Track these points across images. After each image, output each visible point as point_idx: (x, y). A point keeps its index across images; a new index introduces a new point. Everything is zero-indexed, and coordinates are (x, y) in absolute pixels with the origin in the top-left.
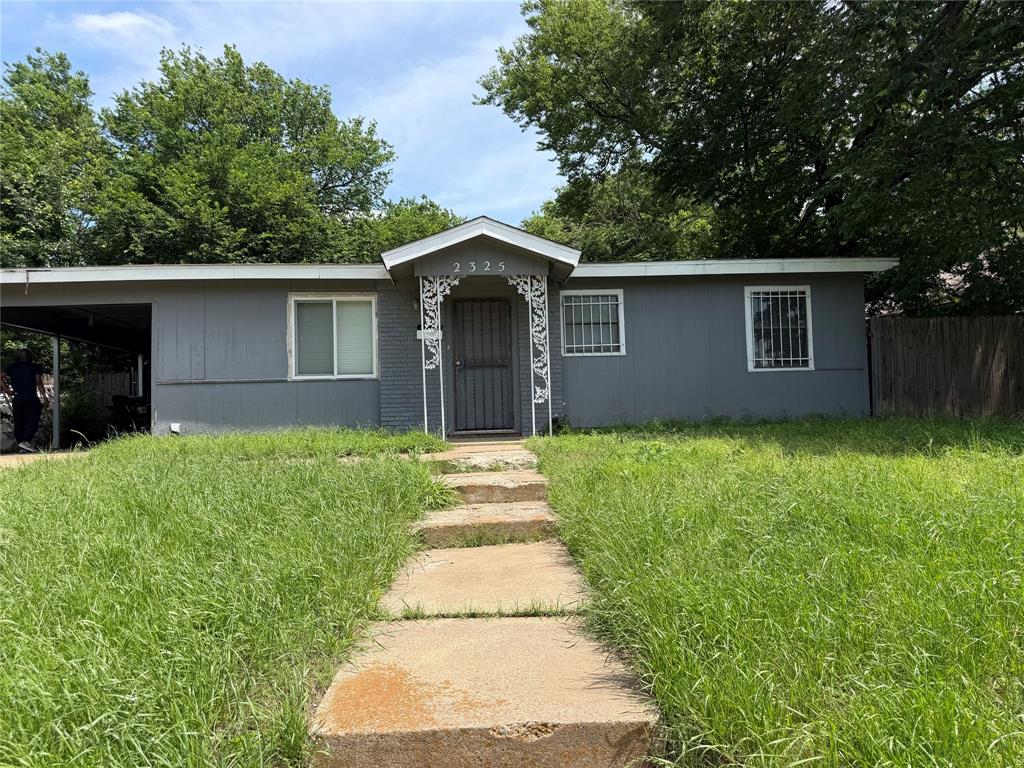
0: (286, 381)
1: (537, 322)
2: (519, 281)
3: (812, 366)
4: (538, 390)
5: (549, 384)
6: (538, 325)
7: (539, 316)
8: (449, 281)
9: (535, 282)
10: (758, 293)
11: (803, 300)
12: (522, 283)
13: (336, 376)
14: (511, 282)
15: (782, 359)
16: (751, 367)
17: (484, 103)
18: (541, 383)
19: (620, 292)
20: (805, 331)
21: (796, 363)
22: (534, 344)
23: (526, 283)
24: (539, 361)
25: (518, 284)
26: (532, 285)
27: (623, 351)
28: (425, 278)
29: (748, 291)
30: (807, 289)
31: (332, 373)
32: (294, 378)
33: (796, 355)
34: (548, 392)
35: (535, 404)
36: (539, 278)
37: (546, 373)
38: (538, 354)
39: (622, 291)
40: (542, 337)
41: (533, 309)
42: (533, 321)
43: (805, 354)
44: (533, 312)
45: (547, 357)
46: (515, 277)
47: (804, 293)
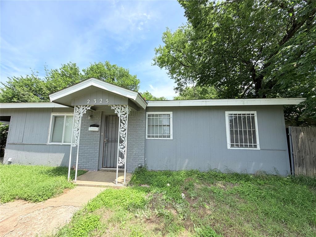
0: (46, 145)
1: (122, 126)
2: (116, 107)
3: (258, 148)
4: (120, 159)
5: (125, 156)
6: (123, 128)
7: (124, 124)
8: (86, 107)
9: (123, 108)
10: (232, 114)
11: (253, 118)
12: (117, 109)
13: (63, 143)
14: (112, 108)
15: (244, 144)
16: (229, 147)
17: (154, 65)
18: (122, 156)
19: (171, 113)
20: (254, 132)
21: (251, 146)
22: (120, 137)
23: (119, 108)
24: (122, 145)
25: (115, 109)
26: (121, 110)
27: (171, 138)
28: (77, 106)
29: (227, 113)
30: (255, 113)
31: (61, 142)
32: (49, 143)
33: (250, 142)
34: (125, 160)
35: (118, 166)
36: (125, 106)
37: (125, 151)
38: (121, 141)
39: (172, 112)
40: (124, 134)
41: (121, 120)
42: (121, 126)
43: (255, 142)
44: (121, 122)
45: (125, 143)
46: (114, 106)
47: (253, 114)
